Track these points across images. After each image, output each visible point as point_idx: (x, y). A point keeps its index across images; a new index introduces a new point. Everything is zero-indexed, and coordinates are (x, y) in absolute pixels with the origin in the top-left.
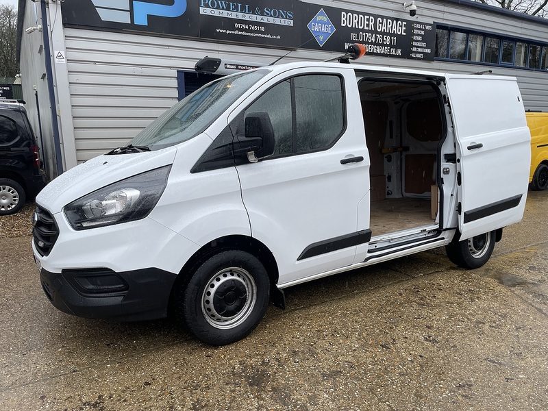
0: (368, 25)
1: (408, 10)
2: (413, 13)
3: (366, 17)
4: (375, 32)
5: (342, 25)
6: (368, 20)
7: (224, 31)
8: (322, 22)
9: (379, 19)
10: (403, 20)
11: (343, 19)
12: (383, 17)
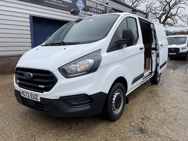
0: (94, 6)
1: (105, 2)
2: (107, 4)
3: (94, 3)
4: (96, 9)
5: (87, 5)
6: (94, 4)
7: (48, 2)
8: (81, 3)
9: (97, 4)
10: (104, 6)
11: (87, 3)
12: (98, 4)
